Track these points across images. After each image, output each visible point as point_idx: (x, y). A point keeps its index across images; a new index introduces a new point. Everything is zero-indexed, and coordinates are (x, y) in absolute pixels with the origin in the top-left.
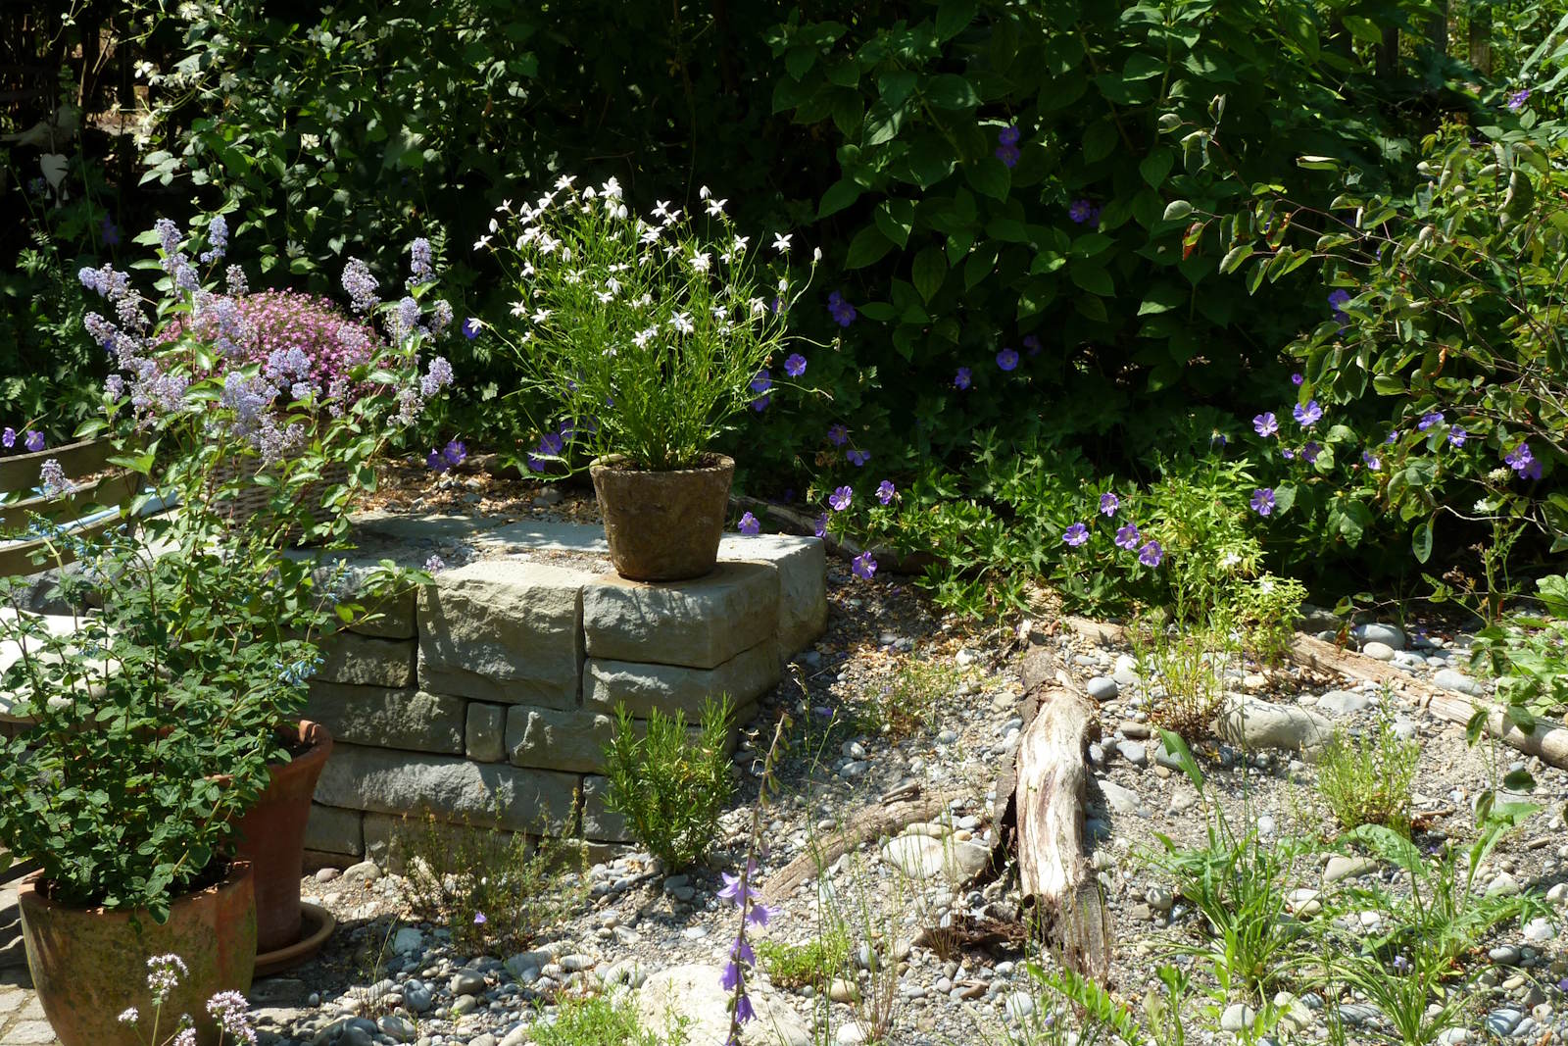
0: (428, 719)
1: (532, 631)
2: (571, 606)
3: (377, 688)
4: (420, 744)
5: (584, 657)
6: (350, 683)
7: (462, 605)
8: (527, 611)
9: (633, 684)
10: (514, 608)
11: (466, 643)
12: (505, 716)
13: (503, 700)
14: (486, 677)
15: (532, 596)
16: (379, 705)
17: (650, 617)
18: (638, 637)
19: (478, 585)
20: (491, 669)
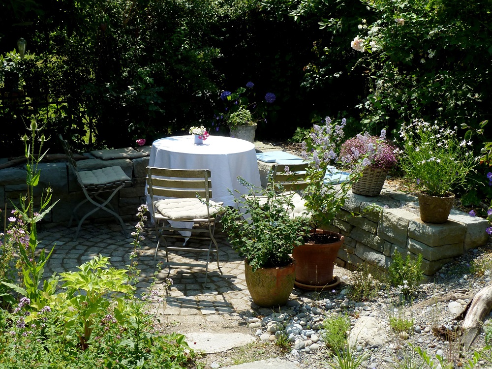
0: (377, 243)
1: (398, 227)
2: (407, 224)
3: (369, 232)
4: (375, 248)
5: (408, 237)
6: (365, 230)
7: (386, 218)
8: (397, 223)
9: (415, 246)
10: (395, 221)
11: (386, 227)
12: (391, 246)
13: (391, 242)
14: (388, 236)
15: (399, 219)
16: (369, 237)
17: (421, 231)
18: (418, 235)
19: (391, 214)
20: (389, 234)
